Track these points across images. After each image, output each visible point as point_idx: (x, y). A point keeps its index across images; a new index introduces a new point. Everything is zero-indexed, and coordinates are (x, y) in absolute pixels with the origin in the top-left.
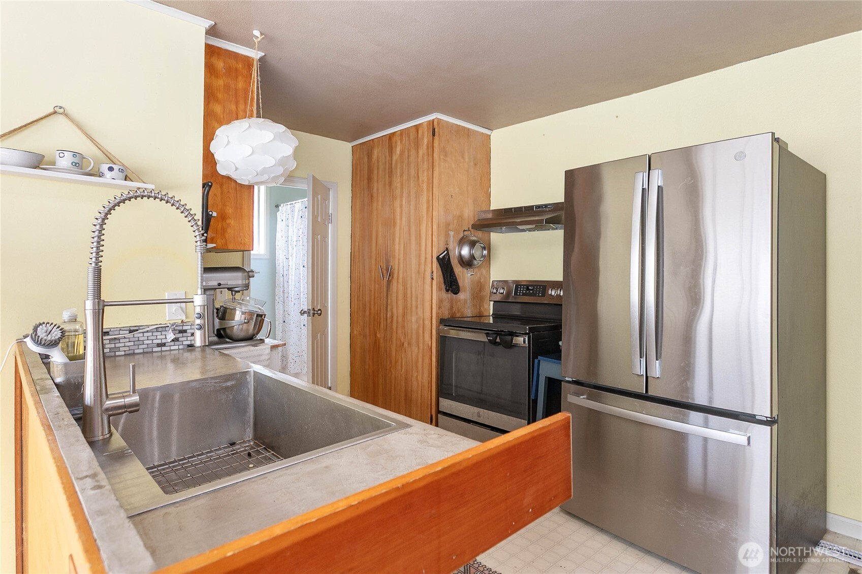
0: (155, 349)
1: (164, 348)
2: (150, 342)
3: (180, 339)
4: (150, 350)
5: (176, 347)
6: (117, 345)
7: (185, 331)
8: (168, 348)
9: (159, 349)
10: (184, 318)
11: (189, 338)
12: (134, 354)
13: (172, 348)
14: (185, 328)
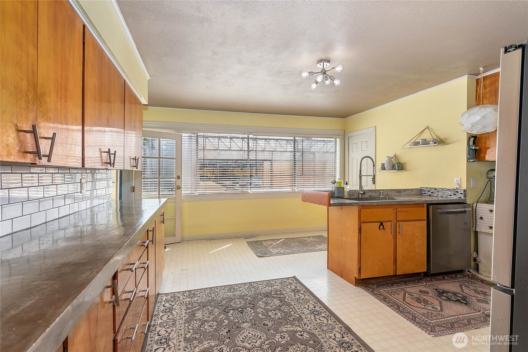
0: (449, 197)
1: (451, 197)
2: (447, 194)
3: (456, 194)
4: (447, 196)
5: (455, 197)
6: (439, 193)
7: (458, 192)
8: (453, 197)
9: (450, 197)
10: (458, 187)
11: (459, 195)
12: (443, 197)
13: (454, 197)
14: (458, 191)
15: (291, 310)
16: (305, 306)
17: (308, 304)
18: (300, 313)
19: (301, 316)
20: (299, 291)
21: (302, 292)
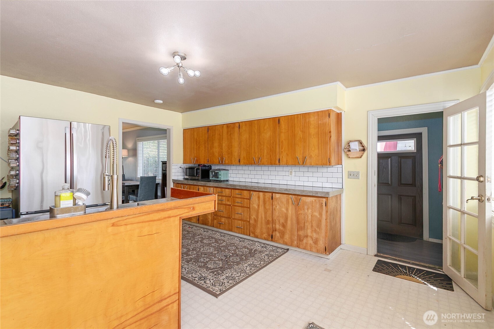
15: (197, 264)
16: (188, 269)
17: (186, 271)
18: (190, 264)
19: (188, 263)
20: (200, 279)
21: (197, 279)
